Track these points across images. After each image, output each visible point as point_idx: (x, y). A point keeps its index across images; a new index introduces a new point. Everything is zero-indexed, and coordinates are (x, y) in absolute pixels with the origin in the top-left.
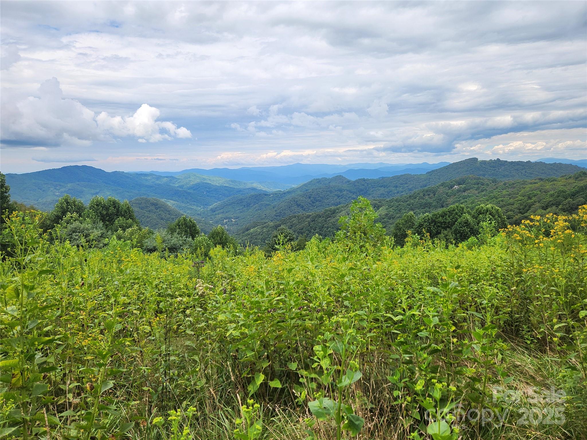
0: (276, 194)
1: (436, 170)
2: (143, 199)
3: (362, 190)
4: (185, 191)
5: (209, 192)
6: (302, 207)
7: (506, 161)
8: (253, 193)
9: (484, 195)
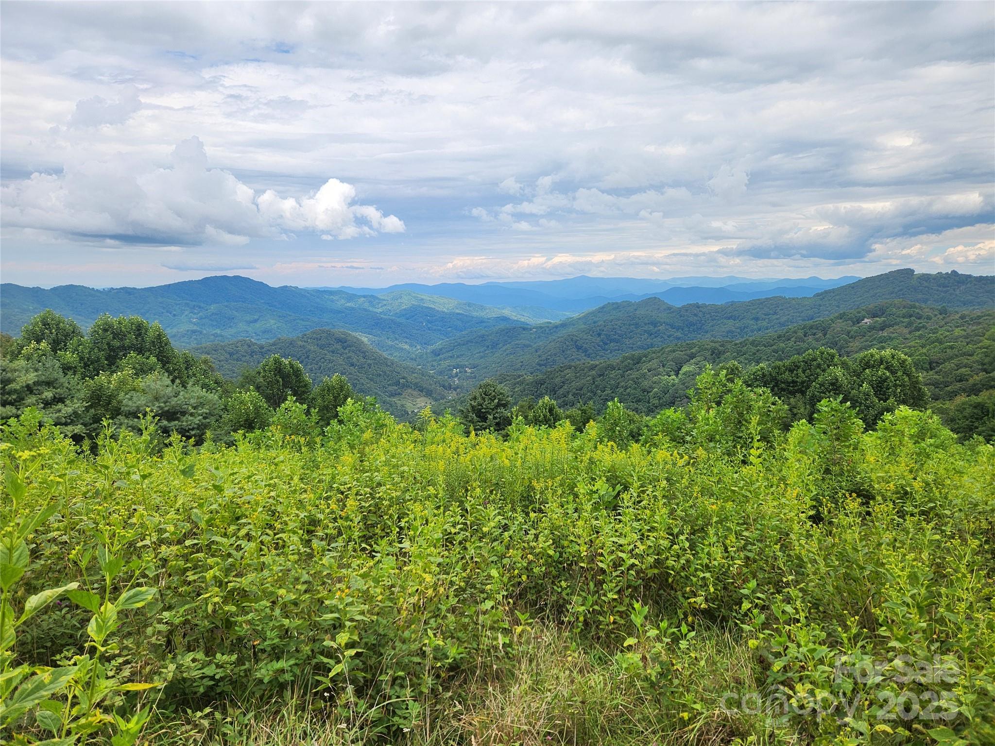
0: (541, 328)
1: (833, 291)
2: (323, 332)
3: (692, 324)
4: (392, 320)
5: (430, 322)
6: (586, 351)
7: (970, 276)
8: (503, 325)
9: (920, 337)
